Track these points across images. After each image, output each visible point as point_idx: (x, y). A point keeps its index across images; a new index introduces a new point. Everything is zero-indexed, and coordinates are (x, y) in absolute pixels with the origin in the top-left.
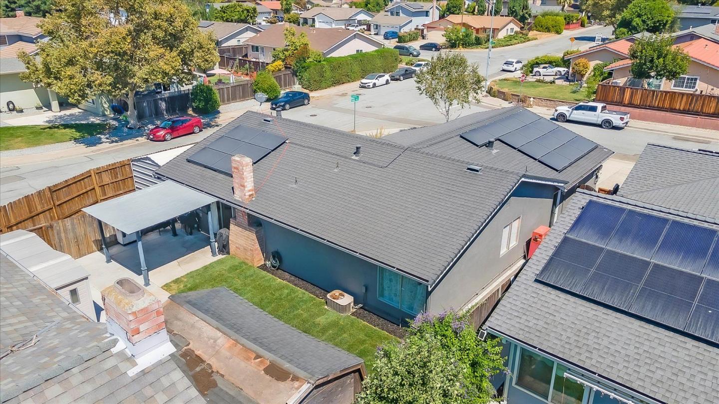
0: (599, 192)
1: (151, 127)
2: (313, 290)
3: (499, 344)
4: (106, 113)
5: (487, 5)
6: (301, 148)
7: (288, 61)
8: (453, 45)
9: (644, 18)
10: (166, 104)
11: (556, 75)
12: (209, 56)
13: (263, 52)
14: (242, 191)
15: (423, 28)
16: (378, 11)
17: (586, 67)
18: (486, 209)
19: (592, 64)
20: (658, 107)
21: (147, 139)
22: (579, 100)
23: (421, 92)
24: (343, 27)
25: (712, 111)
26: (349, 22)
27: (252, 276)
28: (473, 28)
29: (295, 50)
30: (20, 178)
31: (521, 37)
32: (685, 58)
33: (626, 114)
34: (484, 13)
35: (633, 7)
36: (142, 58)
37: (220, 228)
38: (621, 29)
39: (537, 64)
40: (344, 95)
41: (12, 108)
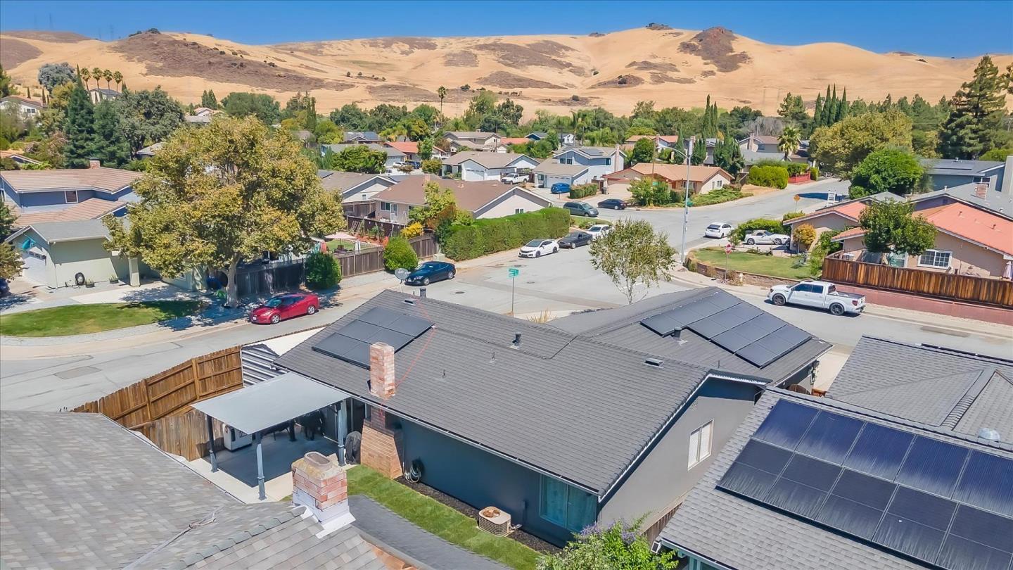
0: (812, 394)
1: (253, 306)
2: (462, 507)
3: (675, 558)
4: (198, 288)
5: (686, 150)
6: (450, 334)
7: (429, 223)
8: (641, 202)
9: (884, 174)
10: (273, 276)
11: (775, 244)
12: (334, 220)
13: (395, 209)
14: (381, 385)
15: (603, 179)
16: (544, 157)
17: (811, 235)
18: (667, 410)
19: (819, 232)
20: (901, 288)
21: (249, 321)
22: (802, 278)
23: (596, 266)
24: (498, 178)
25: (969, 295)
26: (506, 170)
27: (388, 489)
28: (667, 180)
29: (438, 210)
30: (94, 369)
31: (731, 193)
32: (930, 229)
33: (860, 296)
34: (682, 161)
35: (869, 161)
36: (252, 223)
37: (349, 431)
38: (856, 187)
39: (751, 230)
40: (498, 266)
41: (81, 281)
